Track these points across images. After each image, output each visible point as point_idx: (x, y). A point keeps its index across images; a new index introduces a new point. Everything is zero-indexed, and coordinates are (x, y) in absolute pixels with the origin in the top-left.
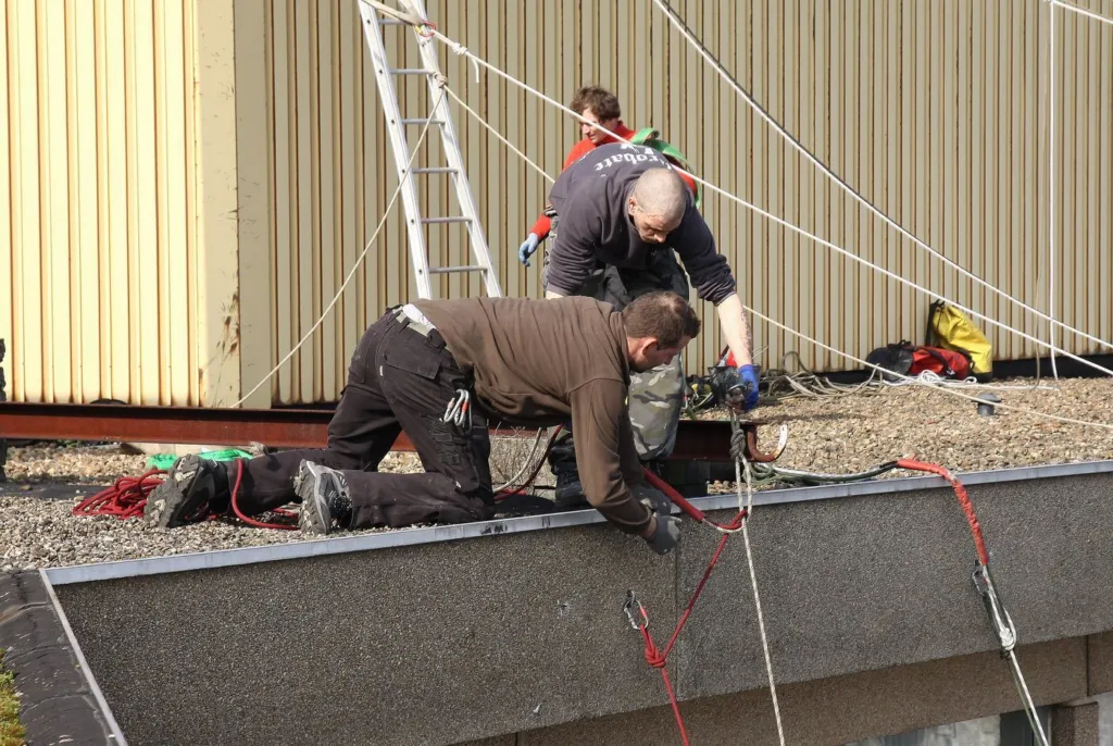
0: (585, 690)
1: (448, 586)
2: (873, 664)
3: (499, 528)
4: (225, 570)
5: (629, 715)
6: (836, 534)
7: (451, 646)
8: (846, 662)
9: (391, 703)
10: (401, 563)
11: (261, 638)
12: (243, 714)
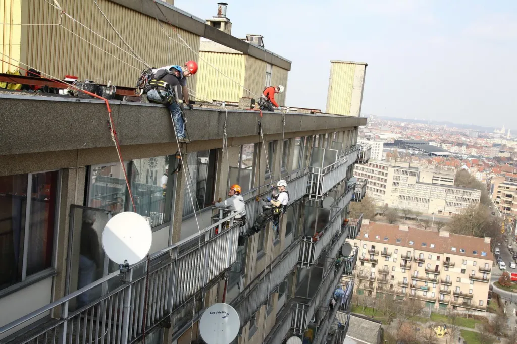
0: (96, 141)
1: (66, 112)
2: (155, 142)
3: (79, 101)
4: (6, 99)
5: (105, 147)
6: (150, 114)
7: (66, 127)
8: (150, 141)
9: (50, 139)
10: (54, 105)
11: (16, 118)
12: (10, 137)
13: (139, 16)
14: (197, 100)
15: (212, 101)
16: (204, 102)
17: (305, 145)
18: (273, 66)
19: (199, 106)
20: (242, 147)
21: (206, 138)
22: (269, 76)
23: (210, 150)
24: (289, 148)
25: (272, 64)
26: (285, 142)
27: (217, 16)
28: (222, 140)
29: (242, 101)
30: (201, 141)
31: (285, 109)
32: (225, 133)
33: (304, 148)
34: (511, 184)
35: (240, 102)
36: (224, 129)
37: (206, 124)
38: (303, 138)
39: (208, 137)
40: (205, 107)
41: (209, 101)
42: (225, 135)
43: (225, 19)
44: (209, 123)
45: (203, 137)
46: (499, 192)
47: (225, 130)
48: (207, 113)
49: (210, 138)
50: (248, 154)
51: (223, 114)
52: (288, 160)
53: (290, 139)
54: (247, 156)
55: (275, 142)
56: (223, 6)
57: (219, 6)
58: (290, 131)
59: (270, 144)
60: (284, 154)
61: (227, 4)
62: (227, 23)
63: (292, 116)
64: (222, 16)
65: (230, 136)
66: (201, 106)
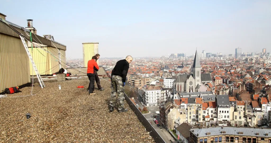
13: (10, 38)
18: (61, 50)
25: (60, 49)
27: (27, 27)
34: (133, 76)
43: (33, 29)
46: (130, 80)
56: (30, 22)
57: (28, 21)
61: (32, 20)
62: (34, 30)
64: (31, 27)
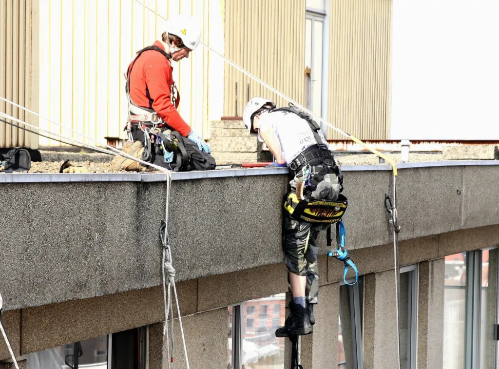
14: (44, 142)
15: (105, 143)
16: (77, 149)
17: (485, 283)
19: (58, 165)
20: (237, 310)
21: (94, 291)
22: (318, 25)
23: (115, 336)
24: (424, 299)
26: (406, 278)
28: (158, 290)
29: (220, 132)
30: (76, 302)
31: (394, 147)
32: (169, 266)
33: (484, 294)
35: (214, 135)
36: (162, 247)
37: (90, 237)
38: (472, 258)
39: (104, 284)
40: (80, 171)
41: (91, 145)
42: (168, 274)
44: (102, 231)
45: (81, 286)
47: (168, 253)
48: (93, 191)
49: (111, 290)
50: (264, 335)
51: (154, 193)
52: (424, 349)
53: (424, 265)
54: (260, 342)
55: (366, 280)
58: (420, 233)
59: (346, 291)
60: (405, 324)
63: (423, 174)
65: (187, 275)
66: (66, 165)
